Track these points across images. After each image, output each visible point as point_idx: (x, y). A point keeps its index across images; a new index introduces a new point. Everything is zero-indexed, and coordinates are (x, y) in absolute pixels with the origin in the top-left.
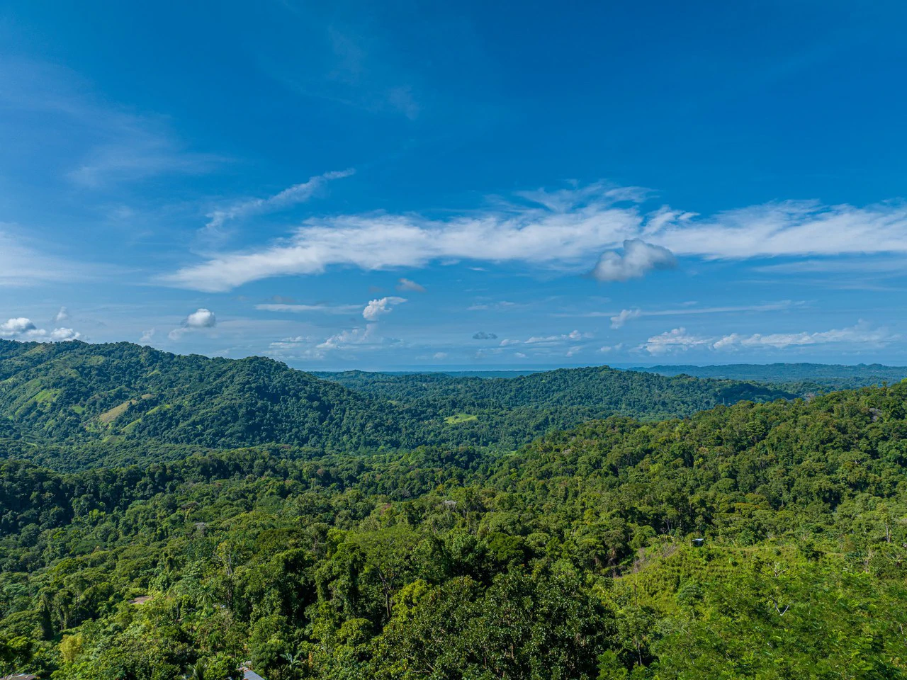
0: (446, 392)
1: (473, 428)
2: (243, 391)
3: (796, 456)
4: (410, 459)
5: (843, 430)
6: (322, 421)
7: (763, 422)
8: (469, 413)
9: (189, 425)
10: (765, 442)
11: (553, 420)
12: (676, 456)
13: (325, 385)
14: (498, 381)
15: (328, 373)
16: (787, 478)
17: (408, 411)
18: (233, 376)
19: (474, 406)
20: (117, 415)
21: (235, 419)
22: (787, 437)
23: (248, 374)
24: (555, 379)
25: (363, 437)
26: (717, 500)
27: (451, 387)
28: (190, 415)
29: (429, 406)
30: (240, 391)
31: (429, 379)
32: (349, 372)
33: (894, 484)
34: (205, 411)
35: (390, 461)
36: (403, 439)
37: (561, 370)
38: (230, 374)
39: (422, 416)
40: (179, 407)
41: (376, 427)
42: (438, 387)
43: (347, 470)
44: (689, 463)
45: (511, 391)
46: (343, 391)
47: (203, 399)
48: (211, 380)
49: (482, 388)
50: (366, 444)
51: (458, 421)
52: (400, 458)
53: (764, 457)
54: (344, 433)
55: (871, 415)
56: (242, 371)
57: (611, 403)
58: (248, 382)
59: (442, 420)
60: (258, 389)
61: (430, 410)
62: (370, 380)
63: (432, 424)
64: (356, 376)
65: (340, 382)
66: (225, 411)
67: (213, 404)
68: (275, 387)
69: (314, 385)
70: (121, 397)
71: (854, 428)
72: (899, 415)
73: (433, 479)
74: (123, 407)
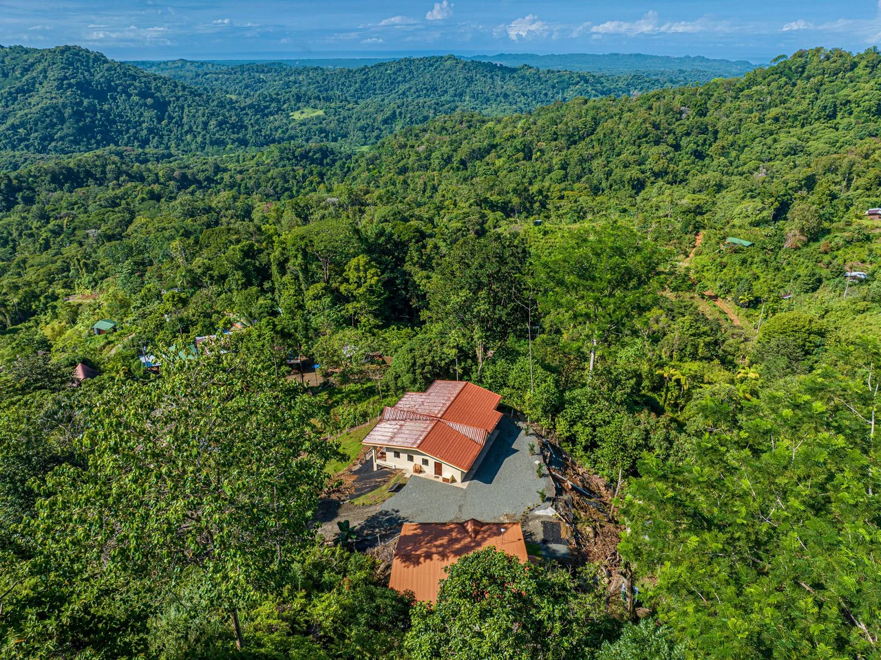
0: (287, 84)
1: (321, 123)
2: (61, 88)
3: (617, 150)
4: (264, 158)
5: (656, 126)
6: (160, 120)
7: (594, 118)
8: (315, 107)
9: (8, 129)
10: (593, 137)
11: (401, 114)
12: (518, 151)
13: (155, 79)
14: (342, 72)
15: (149, 62)
16: (607, 169)
17: (251, 106)
18: (45, 71)
19: (320, 100)
21: (62, 121)
22: (612, 133)
23: (63, 68)
24: (400, 69)
25: (208, 136)
26: (551, 189)
27: (292, 78)
29: (272, 100)
30: (59, 88)
31: (266, 69)
32: (174, 62)
33: (687, 172)
34: (22, 113)
35: (244, 161)
36: (249, 136)
37: (406, 60)
38: (40, 67)
39: (266, 111)
41: (220, 124)
42: (277, 78)
43: (203, 171)
44: (528, 157)
45: (356, 83)
46: (176, 86)
47: (16, 99)
48: (18, 73)
49: (325, 80)
50: (212, 143)
51: (304, 116)
52: (253, 157)
53: (591, 151)
54: (186, 133)
55: (681, 113)
56: (54, 64)
57: (455, 95)
58: (65, 78)
59: (288, 116)
60: (79, 85)
61: (274, 105)
62: (200, 71)
63: (277, 120)
64: (183, 66)
65: (165, 74)
66: (48, 112)
67: (30, 104)
68: (98, 83)
69: (143, 79)
71: (666, 125)
72: (703, 113)
73: (294, 177)
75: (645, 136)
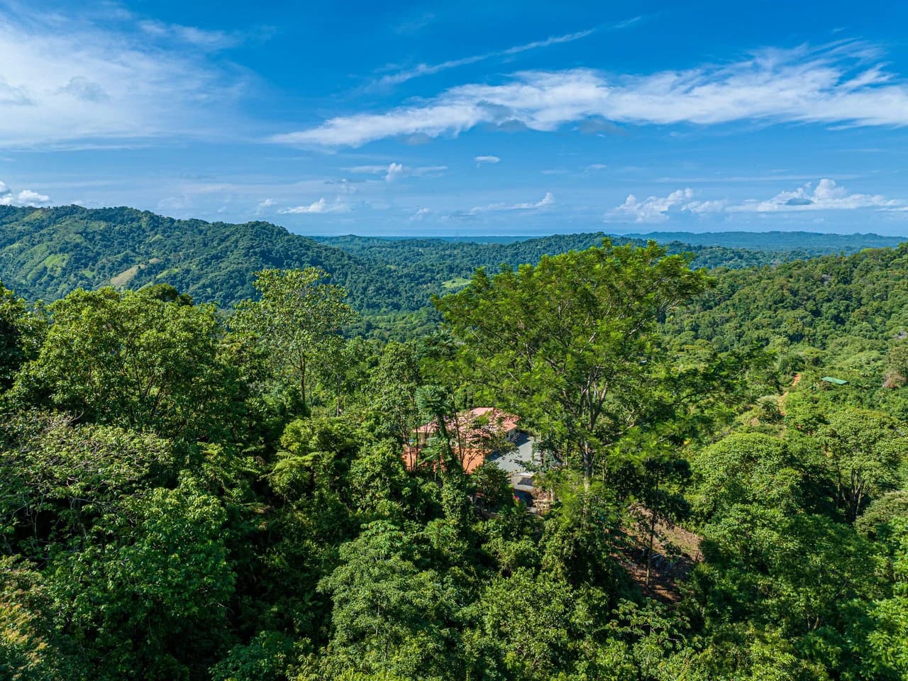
0: (443, 257)
2: (248, 255)
3: (752, 314)
4: (413, 319)
5: (794, 293)
7: (731, 286)
8: (466, 277)
9: (199, 288)
10: (728, 302)
13: (326, 250)
14: (494, 247)
15: (323, 238)
16: (738, 331)
17: (407, 275)
18: (237, 241)
19: (471, 271)
20: (128, 278)
22: (748, 298)
23: (251, 239)
24: (550, 245)
25: (366, 299)
27: (447, 252)
28: (199, 278)
29: (427, 271)
30: (245, 255)
31: (425, 244)
32: (344, 237)
33: (826, 337)
34: (213, 275)
35: (394, 321)
36: (403, 302)
37: (556, 236)
38: (233, 238)
39: (421, 280)
40: (188, 271)
41: (378, 290)
42: (434, 252)
43: (356, 328)
45: (506, 257)
46: (343, 256)
47: (210, 263)
48: (215, 243)
49: (478, 253)
50: (368, 306)
51: (455, 285)
52: (404, 318)
53: (725, 315)
55: (823, 280)
56: (245, 235)
58: (252, 247)
59: (440, 285)
60: (263, 254)
61: (428, 274)
62: (366, 245)
63: (430, 288)
64: (352, 240)
65: (336, 246)
66: (233, 275)
67: (220, 268)
68: (278, 252)
69: (316, 250)
70: (127, 261)
71: (805, 291)
72: (847, 281)
74: (133, 270)
75: (782, 301)
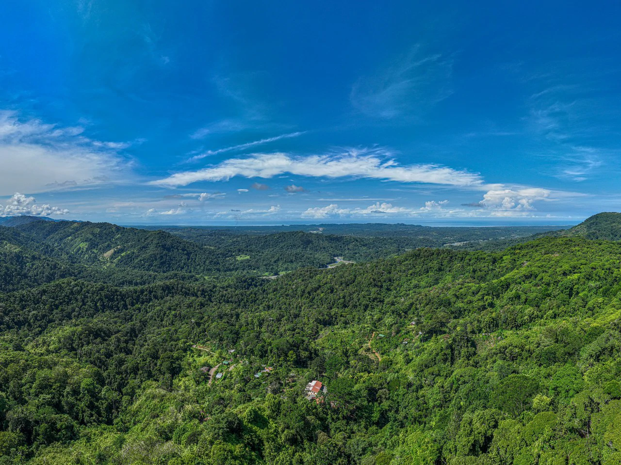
6: (188, 259)
8: (246, 254)
11: (281, 258)
17: (221, 254)
19: (248, 251)
21: (156, 259)
27: (235, 240)
30: (156, 247)
34: (144, 255)
40: (133, 253)
42: (229, 239)
47: (142, 250)
48: (143, 240)
51: (242, 258)
54: (198, 265)
58: (158, 243)
59: (235, 258)
60: (162, 246)
63: (231, 259)
66: (152, 256)
68: (169, 245)
73: (245, 295)
74: (112, 251)
